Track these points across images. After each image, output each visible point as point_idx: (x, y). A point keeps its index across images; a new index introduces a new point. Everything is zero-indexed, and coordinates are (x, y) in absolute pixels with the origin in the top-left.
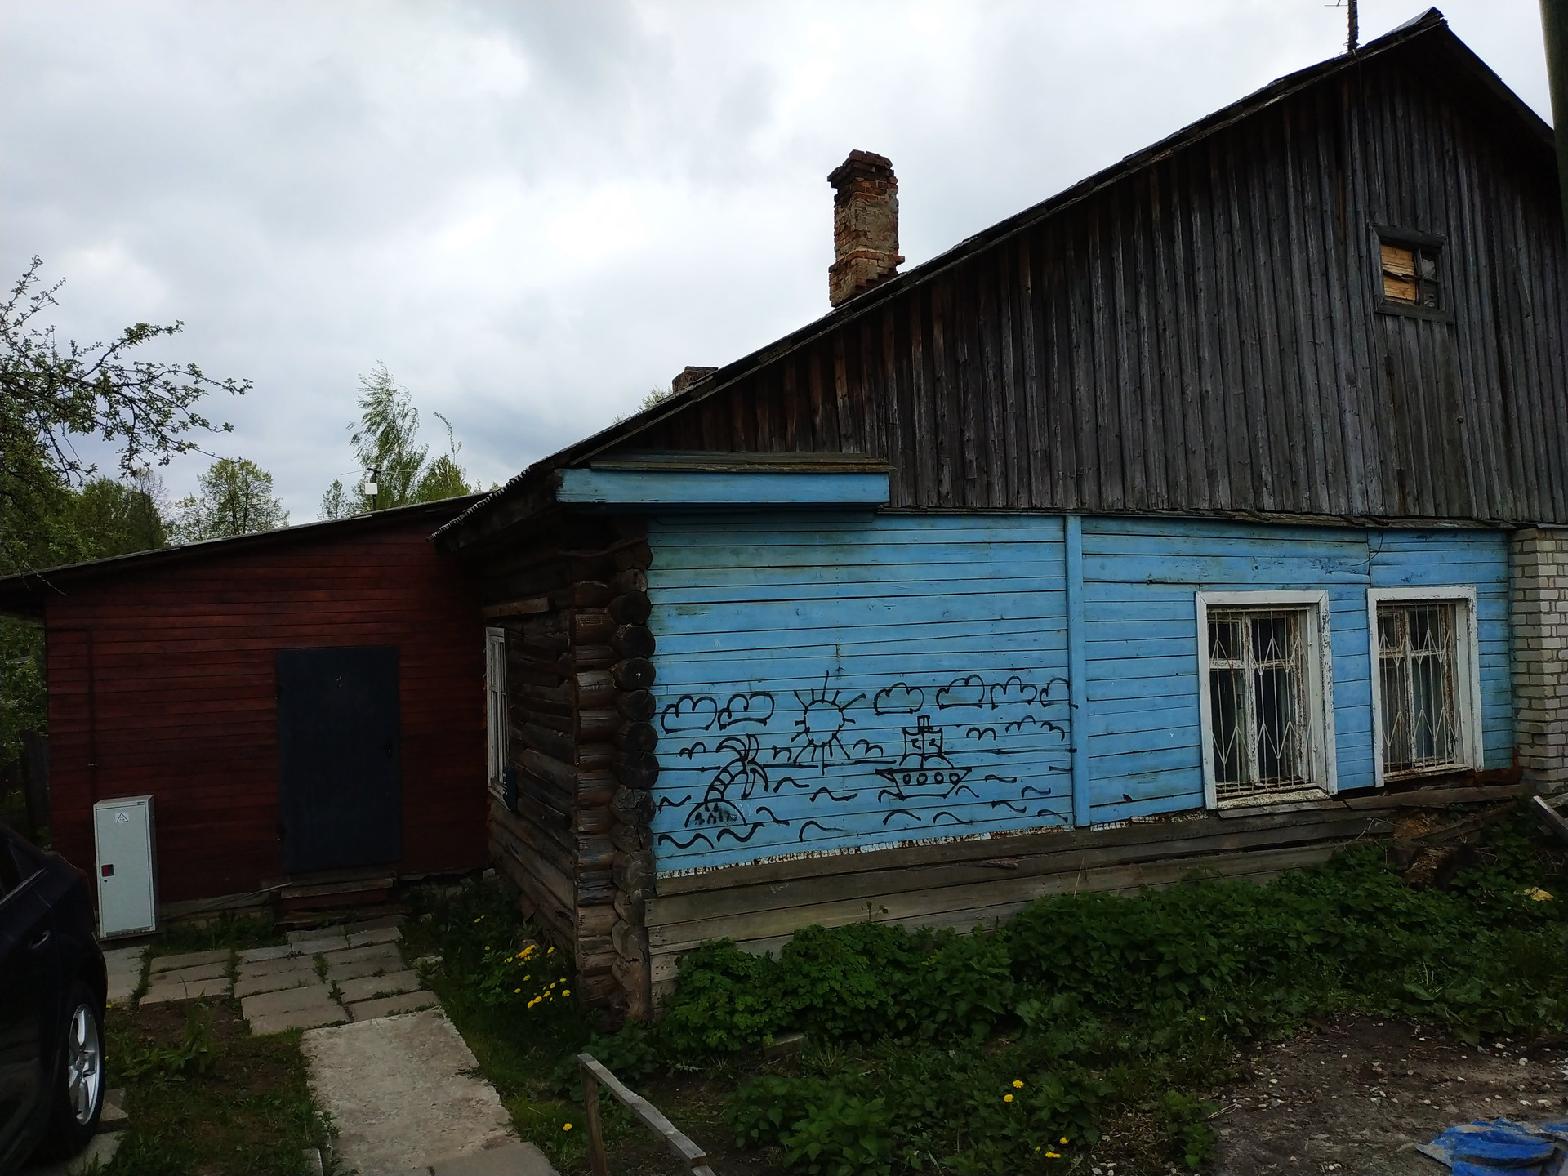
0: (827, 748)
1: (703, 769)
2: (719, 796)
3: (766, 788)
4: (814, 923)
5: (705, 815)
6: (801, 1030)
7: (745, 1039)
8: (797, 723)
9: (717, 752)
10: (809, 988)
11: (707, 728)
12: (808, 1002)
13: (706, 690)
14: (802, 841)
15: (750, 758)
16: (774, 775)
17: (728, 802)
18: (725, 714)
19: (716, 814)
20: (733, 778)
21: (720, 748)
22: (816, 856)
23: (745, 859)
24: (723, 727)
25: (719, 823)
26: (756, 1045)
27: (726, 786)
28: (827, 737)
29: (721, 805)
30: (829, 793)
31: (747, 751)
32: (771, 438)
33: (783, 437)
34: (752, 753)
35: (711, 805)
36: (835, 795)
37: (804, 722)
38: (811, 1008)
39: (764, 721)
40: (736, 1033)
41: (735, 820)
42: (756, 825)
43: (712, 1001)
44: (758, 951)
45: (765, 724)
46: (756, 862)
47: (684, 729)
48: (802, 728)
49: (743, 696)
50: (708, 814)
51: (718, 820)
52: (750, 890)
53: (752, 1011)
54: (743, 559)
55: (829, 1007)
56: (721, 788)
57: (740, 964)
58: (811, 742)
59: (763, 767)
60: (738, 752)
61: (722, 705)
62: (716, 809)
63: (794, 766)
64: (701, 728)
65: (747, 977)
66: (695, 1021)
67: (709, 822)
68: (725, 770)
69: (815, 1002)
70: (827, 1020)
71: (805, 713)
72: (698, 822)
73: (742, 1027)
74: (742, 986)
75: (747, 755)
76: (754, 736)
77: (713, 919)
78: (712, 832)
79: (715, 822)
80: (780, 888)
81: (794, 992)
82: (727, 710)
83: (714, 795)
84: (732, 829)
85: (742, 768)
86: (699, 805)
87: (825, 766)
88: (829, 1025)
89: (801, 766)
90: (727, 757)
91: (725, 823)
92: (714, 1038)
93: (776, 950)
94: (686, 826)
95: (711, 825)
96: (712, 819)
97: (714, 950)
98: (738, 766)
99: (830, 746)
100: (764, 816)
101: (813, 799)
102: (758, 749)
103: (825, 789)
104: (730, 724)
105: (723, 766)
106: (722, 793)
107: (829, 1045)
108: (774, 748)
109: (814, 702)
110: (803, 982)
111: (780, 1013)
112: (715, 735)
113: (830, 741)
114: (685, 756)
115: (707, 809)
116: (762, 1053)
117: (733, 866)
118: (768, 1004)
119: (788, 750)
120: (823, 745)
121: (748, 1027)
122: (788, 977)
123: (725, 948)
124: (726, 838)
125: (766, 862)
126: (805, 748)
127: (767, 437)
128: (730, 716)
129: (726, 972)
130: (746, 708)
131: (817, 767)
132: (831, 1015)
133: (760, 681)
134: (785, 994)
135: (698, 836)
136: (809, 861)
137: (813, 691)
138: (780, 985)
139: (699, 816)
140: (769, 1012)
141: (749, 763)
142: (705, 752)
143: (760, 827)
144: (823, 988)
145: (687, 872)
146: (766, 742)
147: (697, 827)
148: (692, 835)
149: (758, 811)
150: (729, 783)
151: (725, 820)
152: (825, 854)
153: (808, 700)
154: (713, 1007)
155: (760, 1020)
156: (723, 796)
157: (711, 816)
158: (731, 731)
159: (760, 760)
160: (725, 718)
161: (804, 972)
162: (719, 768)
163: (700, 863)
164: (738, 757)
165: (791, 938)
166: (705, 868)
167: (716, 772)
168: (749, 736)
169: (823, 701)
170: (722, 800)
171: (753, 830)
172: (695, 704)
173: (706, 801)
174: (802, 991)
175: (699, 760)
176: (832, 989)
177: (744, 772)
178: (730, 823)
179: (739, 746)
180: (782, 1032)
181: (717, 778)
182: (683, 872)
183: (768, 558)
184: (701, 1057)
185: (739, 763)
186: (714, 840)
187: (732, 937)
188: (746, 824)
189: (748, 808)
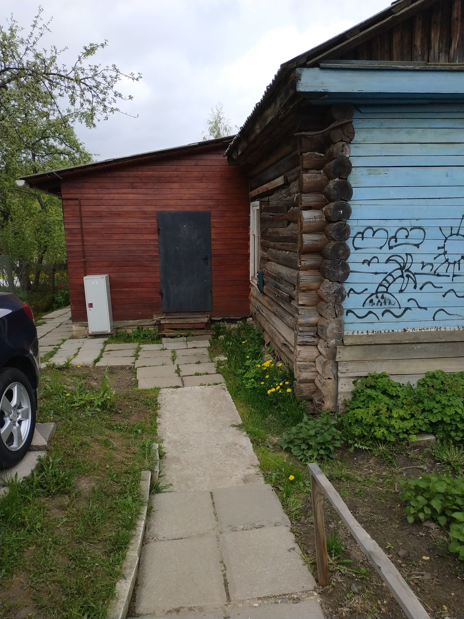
0: (457, 265)
1: (376, 273)
2: (384, 289)
3: (415, 287)
4: (439, 368)
5: (375, 301)
6: (433, 434)
7: (398, 434)
8: (439, 248)
9: (386, 263)
10: (441, 410)
11: (381, 248)
12: (440, 419)
13: (382, 223)
14: (434, 320)
15: (406, 268)
16: (420, 280)
17: (390, 294)
18: (393, 240)
19: (382, 301)
20: (395, 280)
21: (388, 261)
22: (443, 330)
23: (398, 328)
24: (391, 248)
25: (383, 306)
26: (404, 439)
27: (390, 284)
28: (458, 258)
29: (386, 295)
30: (455, 292)
31: (405, 264)
32: (439, 53)
33: (448, 52)
34: (408, 265)
35: (380, 295)
36: (458, 294)
37: (444, 247)
38: (442, 422)
39: (417, 246)
40: (393, 431)
41: (394, 305)
42: (406, 309)
43: (376, 409)
44: (403, 381)
45: (418, 247)
46: (405, 330)
47: (366, 248)
48: (442, 251)
49: (406, 229)
50: (377, 300)
51: (383, 304)
52: (400, 346)
53: (403, 419)
54: (414, 138)
55: (453, 423)
56: (387, 285)
57: (394, 389)
58: (447, 260)
59: (414, 274)
60: (399, 264)
61: (391, 234)
62: (383, 297)
63: (434, 275)
64: (377, 248)
65: (398, 397)
66: (367, 420)
67: (377, 305)
68: (390, 274)
69: (445, 419)
70: (451, 430)
71: (445, 242)
72: (371, 304)
73: (397, 427)
74: (394, 402)
75: (404, 267)
76: (410, 254)
77: (378, 361)
78: (379, 312)
79: (381, 305)
80: (419, 346)
81: (430, 411)
82: (395, 237)
83: (382, 289)
84: (391, 310)
85: (401, 274)
86: (372, 294)
87: (454, 276)
88: (453, 434)
89: (438, 275)
90: (392, 266)
91: (387, 306)
92: (379, 433)
93: (414, 381)
94: (363, 306)
95: (379, 306)
96: (380, 303)
97: (377, 378)
98: (399, 273)
99: (459, 264)
100: (412, 304)
101: (444, 296)
102: (412, 263)
103: (452, 290)
104: (395, 246)
105: (389, 272)
106: (387, 288)
107: (453, 446)
108: (423, 263)
109: (452, 235)
110: (436, 406)
111: (421, 423)
112: (386, 253)
113: (459, 261)
114: (366, 264)
115: (377, 297)
116: (408, 444)
117: (391, 331)
118: (412, 416)
119: (432, 264)
120: (455, 263)
121: (400, 428)
122: (426, 401)
123: (384, 378)
124: (387, 314)
125: (411, 331)
126: (442, 264)
127: (437, 51)
128: (396, 241)
129: (384, 392)
130: (407, 237)
131: (449, 276)
132: (454, 428)
133: (417, 220)
134: (423, 411)
135: (370, 312)
136: (438, 332)
137: (452, 227)
138: (420, 405)
139: (371, 301)
140: (413, 420)
141: (406, 271)
142: (378, 263)
143: (409, 310)
144: (450, 411)
145: (362, 333)
146: (417, 259)
147: (370, 307)
148: (367, 311)
149: (409, 300)
150: (392, 283)
151: (387, 304)
152: (448, 329)
153: (448, 233)
154: (377, 413)
155: (408, 425)
156: (387, 290)
157: (379, 301)
158: (395, 250)
159: (413, 269)
160: (393, 243)
161: (437, 399)
162: (386, 273)
163: (370, 328)
164: (399, 267)
165: (423, 376)
166: (373, 331)
167: (385, 275)
168: (407, 254)
169: (457, 234)
170: (387, 292)
171: (405, 311)
172: (374, 233)
173: (377, 292)
174: (435, 411)
175: (374, 267)
176: (456, 413)
177: (402, 276)
178: (391, 306)
179: (400, 260)
180: (421, 433)
181: (385, 279)
182: (360, 332)
183: (431, 136)
184: (371, 442)
185: (400, 271)
186: (380, 316)
187: (388, 372)
188: (400, 308)
189: (403, 299)
